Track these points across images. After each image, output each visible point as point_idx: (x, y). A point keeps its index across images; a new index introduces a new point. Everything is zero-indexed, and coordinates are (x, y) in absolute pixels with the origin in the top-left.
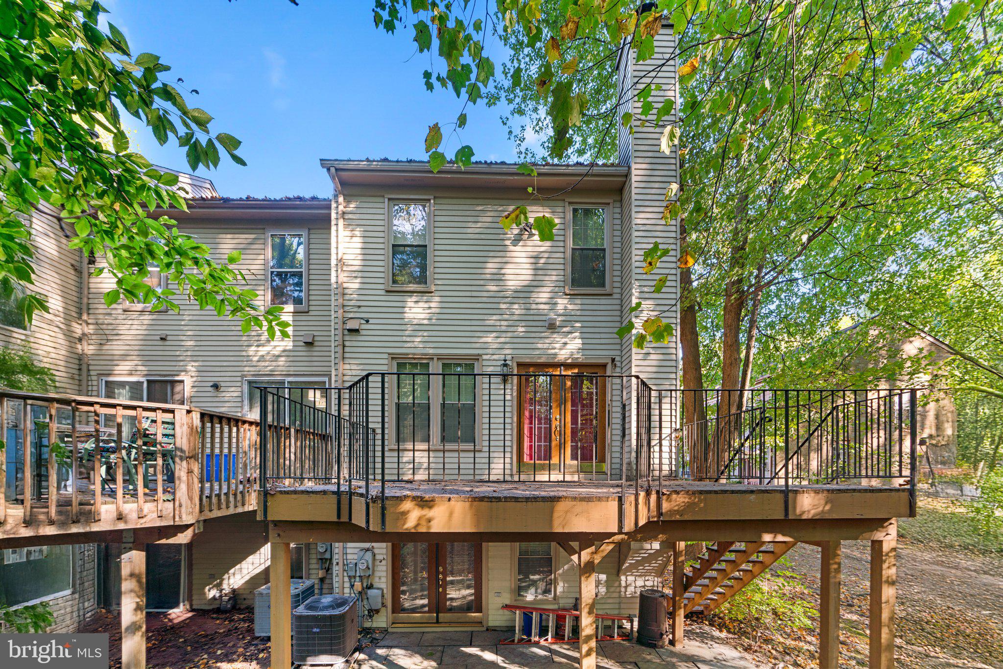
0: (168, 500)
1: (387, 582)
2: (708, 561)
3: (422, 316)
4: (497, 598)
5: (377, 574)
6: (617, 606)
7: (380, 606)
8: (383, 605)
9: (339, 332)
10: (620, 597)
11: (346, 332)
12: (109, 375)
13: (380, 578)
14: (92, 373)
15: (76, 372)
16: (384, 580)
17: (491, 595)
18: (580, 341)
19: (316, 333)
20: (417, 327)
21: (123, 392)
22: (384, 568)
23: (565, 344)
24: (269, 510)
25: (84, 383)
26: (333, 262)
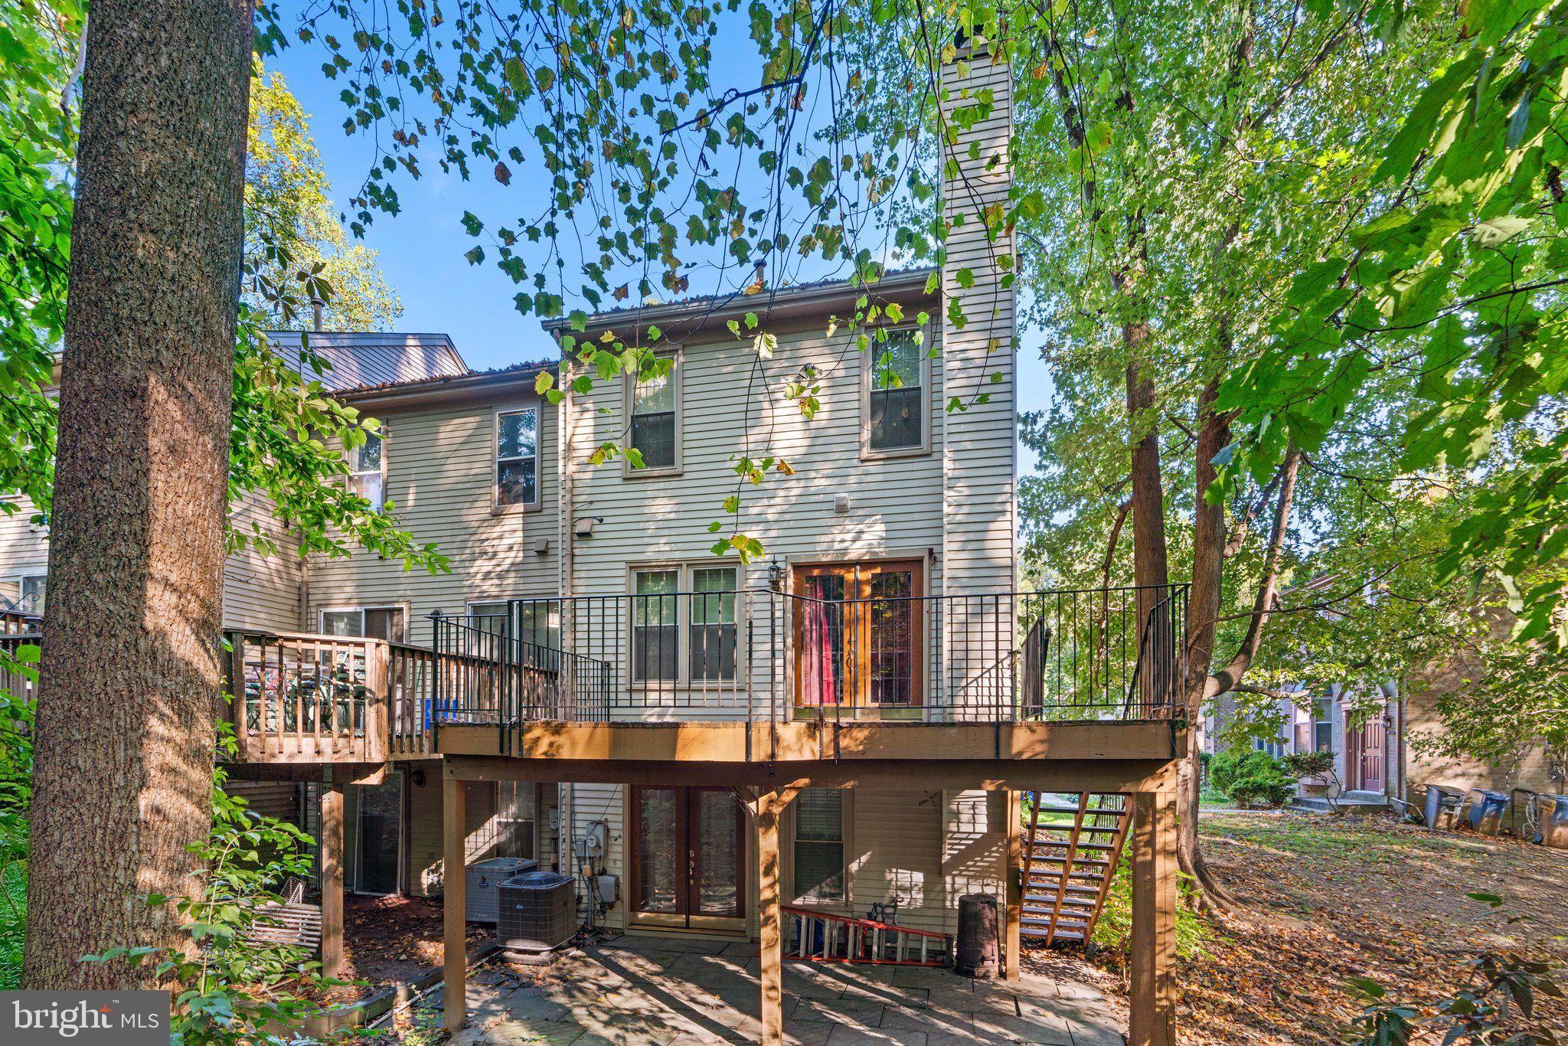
0: (359, 737)
1: (623, 868)
3: (668, 509)
5: (612, 856)
6: (939, 921)
7: (613, 899)
8: (618, 897)
9: (567, 538)
10: (944, 907)
11: (576, 537)
12: (327, 605)
13: (615, 861)
14: (312, 604)
15: (296, 603)
16: (619, 864)
18: (883, 527)
19: (550, 538)
20: (661, 524)
21: (342, 625)
22: (619, 849)
23: (861, 532)
25: (303, 616)
26: (561, 447)
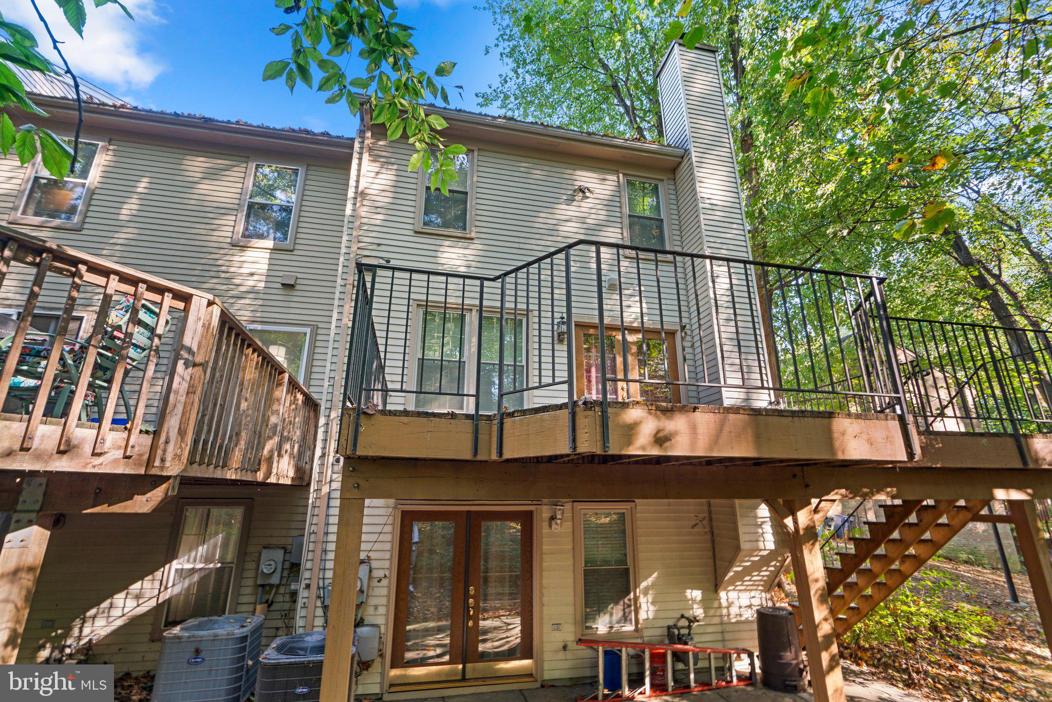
0: (147, 432)
1: (387, 615)
2: (855, 556)
4: (556, 634)
5: (373, 601)
7: (374, 655)
8: (379, 653)
9: (350, 270)
10: (722, 623)
13: (376, 607)
16: (382, 610)
17: (547, 627)
19: (299, 276)
22: (384, 592)
23: (629, 307)
24: (360, 438)
26: (351, 193)
